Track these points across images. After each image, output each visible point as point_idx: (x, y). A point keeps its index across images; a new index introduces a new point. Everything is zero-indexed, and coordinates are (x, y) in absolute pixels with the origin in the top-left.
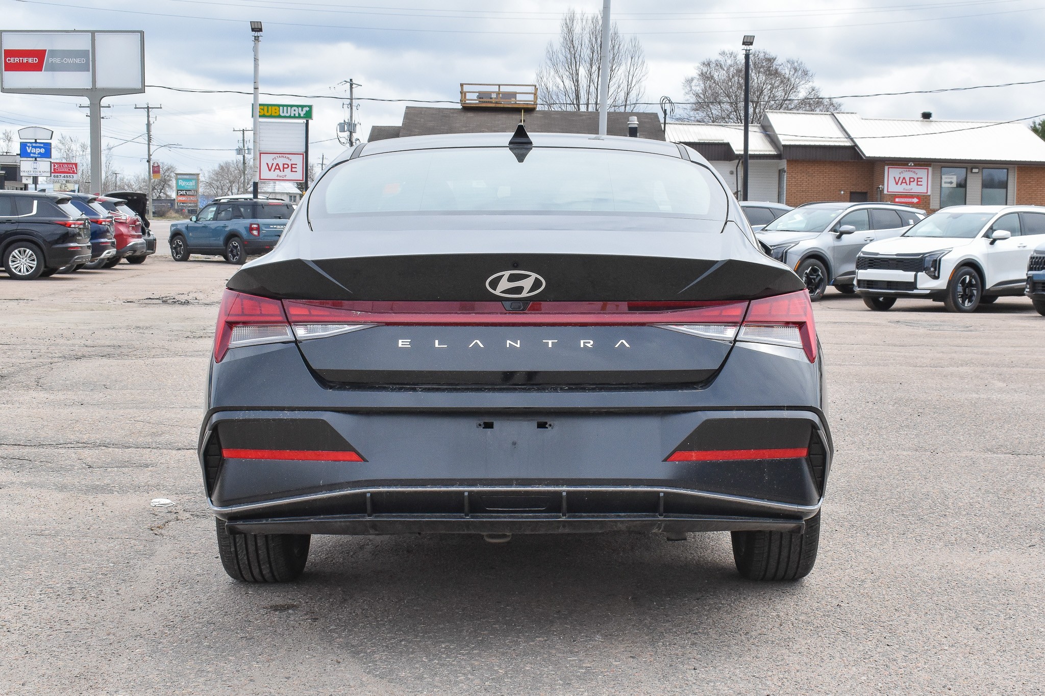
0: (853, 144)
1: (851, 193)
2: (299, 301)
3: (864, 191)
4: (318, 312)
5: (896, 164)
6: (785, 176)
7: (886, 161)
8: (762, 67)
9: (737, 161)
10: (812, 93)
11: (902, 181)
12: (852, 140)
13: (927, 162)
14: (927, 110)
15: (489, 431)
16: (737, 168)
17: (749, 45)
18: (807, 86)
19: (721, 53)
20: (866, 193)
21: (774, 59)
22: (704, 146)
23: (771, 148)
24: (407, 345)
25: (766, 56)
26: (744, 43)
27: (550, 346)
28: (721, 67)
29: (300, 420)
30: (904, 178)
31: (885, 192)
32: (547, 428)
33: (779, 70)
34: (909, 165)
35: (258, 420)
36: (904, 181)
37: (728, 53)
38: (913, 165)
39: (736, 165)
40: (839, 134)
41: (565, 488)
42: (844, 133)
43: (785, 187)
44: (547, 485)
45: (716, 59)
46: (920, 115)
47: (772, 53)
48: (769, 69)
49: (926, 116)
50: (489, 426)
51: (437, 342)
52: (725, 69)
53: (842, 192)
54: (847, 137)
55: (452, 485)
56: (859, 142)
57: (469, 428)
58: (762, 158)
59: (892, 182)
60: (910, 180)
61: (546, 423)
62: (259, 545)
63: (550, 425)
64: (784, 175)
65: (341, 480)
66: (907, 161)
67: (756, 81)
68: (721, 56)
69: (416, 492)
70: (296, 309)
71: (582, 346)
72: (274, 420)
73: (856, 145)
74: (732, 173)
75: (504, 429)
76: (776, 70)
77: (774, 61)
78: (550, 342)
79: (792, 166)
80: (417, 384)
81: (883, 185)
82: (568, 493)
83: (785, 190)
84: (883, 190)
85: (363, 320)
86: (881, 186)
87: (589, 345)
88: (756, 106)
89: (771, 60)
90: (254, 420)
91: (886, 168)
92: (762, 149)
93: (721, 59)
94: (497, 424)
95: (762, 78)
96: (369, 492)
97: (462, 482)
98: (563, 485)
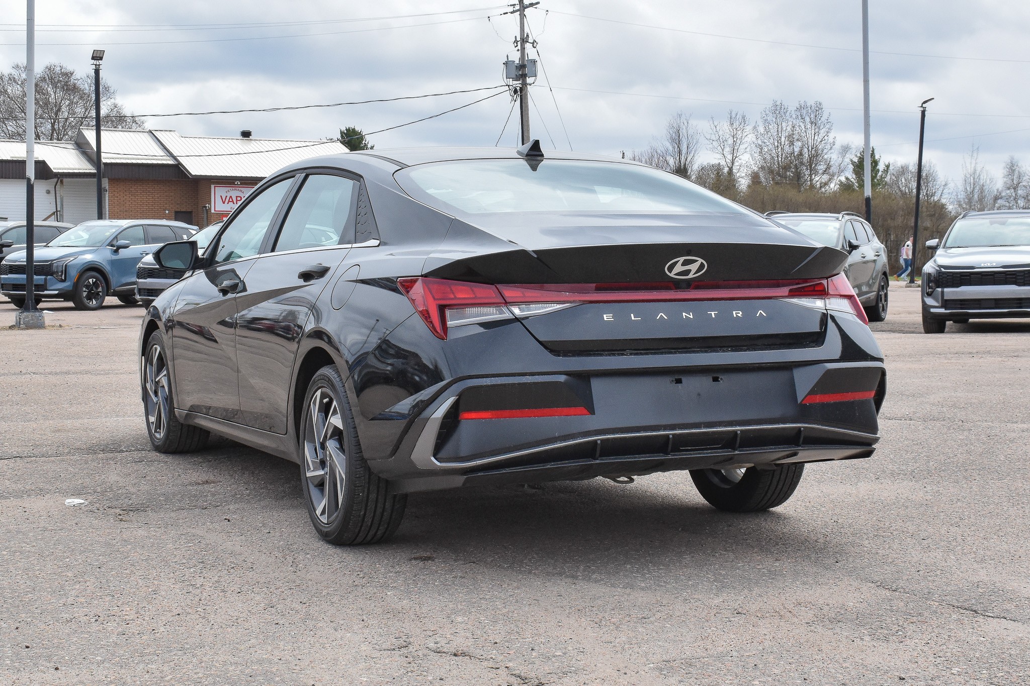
0: (176, 163)
1: (176, 212)
2: (511, 285)
3: (188, 210)
4: (531, 293)
5: (222, 183)
6: (107, 195)
7: (213, 179)
8: (59, 81)
9: (56, 180)
10: (115, 110)
11: (229, 200)
12: (175, 158)
13: (253, 180)
14: (246, 129)
15: (679, 385)
16: (55, 187)
17: (98, 60)
18: (109, 103)
19: (14, 66)
20: (191, 212)
21: (72, 74)
22: (17, 164)
23: (90, 166)
24: (610, 318)
25: (63, 71)
26: (93, 58)
27: (713, 316)
28: (15, 81)
29: (542, 383)
30: (231, 197)
31: (213, 211)
32: (719, 381)
33: (77, 85)
34: (236, 183)
35: (504, 385)
36: (231, 200)
37: (22, 66)
38: (239, 183)
39: (55, 184)
40: (160, 152)
41: (738, 428)
42: (164, 150)
43: (107, 207)
44: (725, 426)
45: (9, 73)
46: (239, 134)
47: (69, 67)
48: (66, 84)
49: (246, 134)
50: (679, 381)
51: (632, 315)
52: (20, 83)
53: (167, 212)
54: (169, 155)
55: (659, 430)
56: (183, 161)
57: (664, 384)
58: (82, 177)
59: (219, 200)
60: (237, 198)
61: (718, 378)
62: (386, 507)
63: (721, 379)
64: (105, 194)
65: (574, 431)
66: (234, 180)
67: (53, 96)
68: (14, 70)
69: (634, 437)
70: (510, 292)
71: (735, 316)
72: (519, 384)
73: (180, 164)
74: (48, 192)
75: (691, 384)
76: (75, 85)
77: (71, 75)
78: (713, 313)
79: (114, 185)
80: (625, 350)
81: (210, 204)
82: (742, 431)
83: (107, 209)
84: (210, 209)
85: (572, 299)
86: (207, 205)
87: (739, 315)
88: (55, 122)
89: (68, 75)
90: (501, 385)
91: (213, 186)
92: (77, 167)
93: (15, 73)
94: (684, 380)
95: (60, 94)
96: (599, 439)
97: (665, 427)
98: (736, 425)
